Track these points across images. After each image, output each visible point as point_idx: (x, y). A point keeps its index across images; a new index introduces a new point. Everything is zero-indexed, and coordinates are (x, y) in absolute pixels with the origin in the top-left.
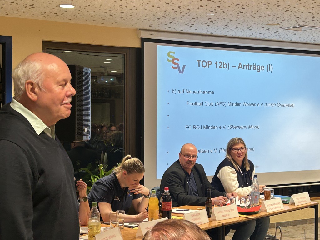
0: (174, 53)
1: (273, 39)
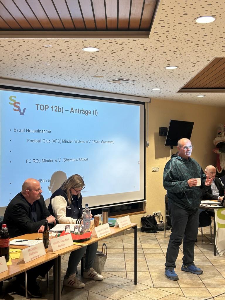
0: (15, 97)
1: (98, 90)
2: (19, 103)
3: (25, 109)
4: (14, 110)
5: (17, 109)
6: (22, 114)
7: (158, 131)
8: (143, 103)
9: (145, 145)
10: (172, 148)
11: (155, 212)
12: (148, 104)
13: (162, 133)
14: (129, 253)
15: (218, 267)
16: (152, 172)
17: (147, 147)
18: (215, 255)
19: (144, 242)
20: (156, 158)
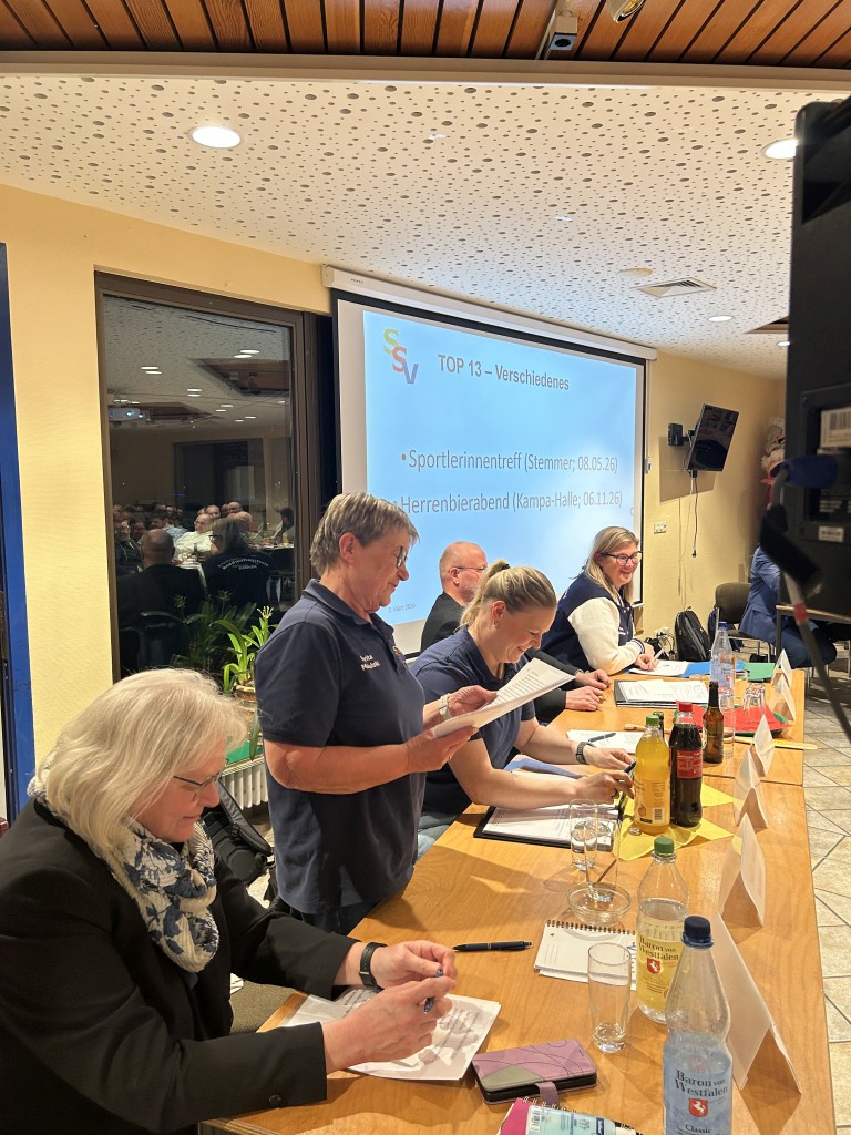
0: (395, 332)
2: (404, 350)
3: (416, 367)
4: (395, 368)
5: (400, 365)
6: (411, 381)
7: (666, 433)
8: (641, 361)
9: (644, 468)
10: (695, 475)
11: (659, 631)
12: (652, 364)
13: (674, 439)
17: (648, 472)
20: (662, 501)
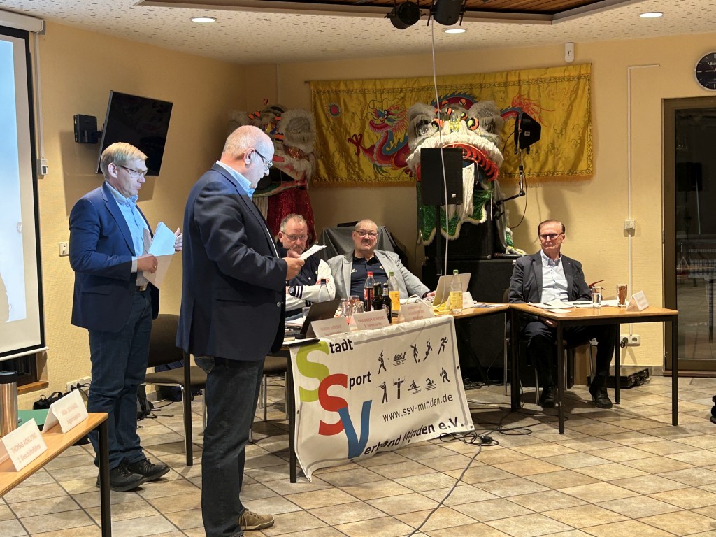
7: (70, 126)
9: (37, 171)
11: (74, 382)
12: (37, 36)
13: (82, 134)
14: (32, 514)
15: (320, 514)
16: (61, 256)
17: (42, 177)
18: (293, 480)
19: (64, 475)
